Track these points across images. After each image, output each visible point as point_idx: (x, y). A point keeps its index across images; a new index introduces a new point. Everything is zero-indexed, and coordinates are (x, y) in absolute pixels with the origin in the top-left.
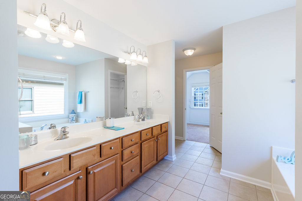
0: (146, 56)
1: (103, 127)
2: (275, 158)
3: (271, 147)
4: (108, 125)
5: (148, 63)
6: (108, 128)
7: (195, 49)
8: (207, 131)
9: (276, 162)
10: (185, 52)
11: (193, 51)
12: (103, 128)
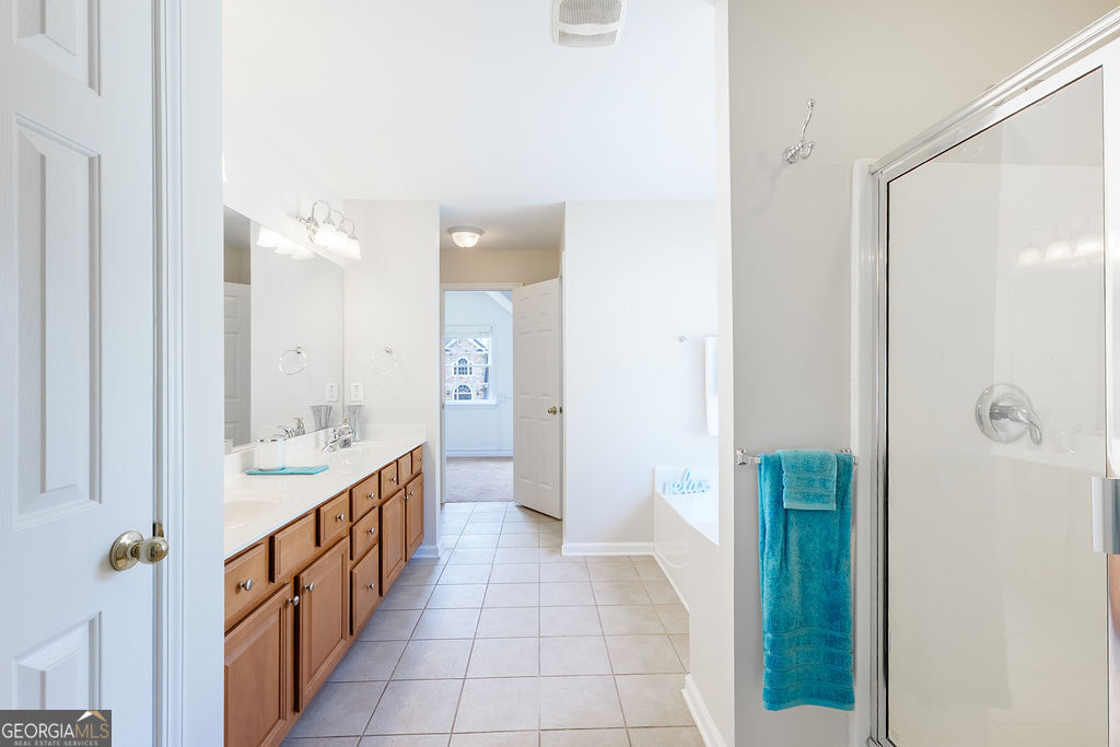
0: (355, 238)
1: (243, 472)
2: (659, 490)
3: (654, 471)
4: (261, 462)
5: (360, 258)
6: (263, 472)
7: (481, 232)
8: (508, 470)
9: (666, 497)
10: (454, 235)
11: (478, 236)
12: (244, 475)
